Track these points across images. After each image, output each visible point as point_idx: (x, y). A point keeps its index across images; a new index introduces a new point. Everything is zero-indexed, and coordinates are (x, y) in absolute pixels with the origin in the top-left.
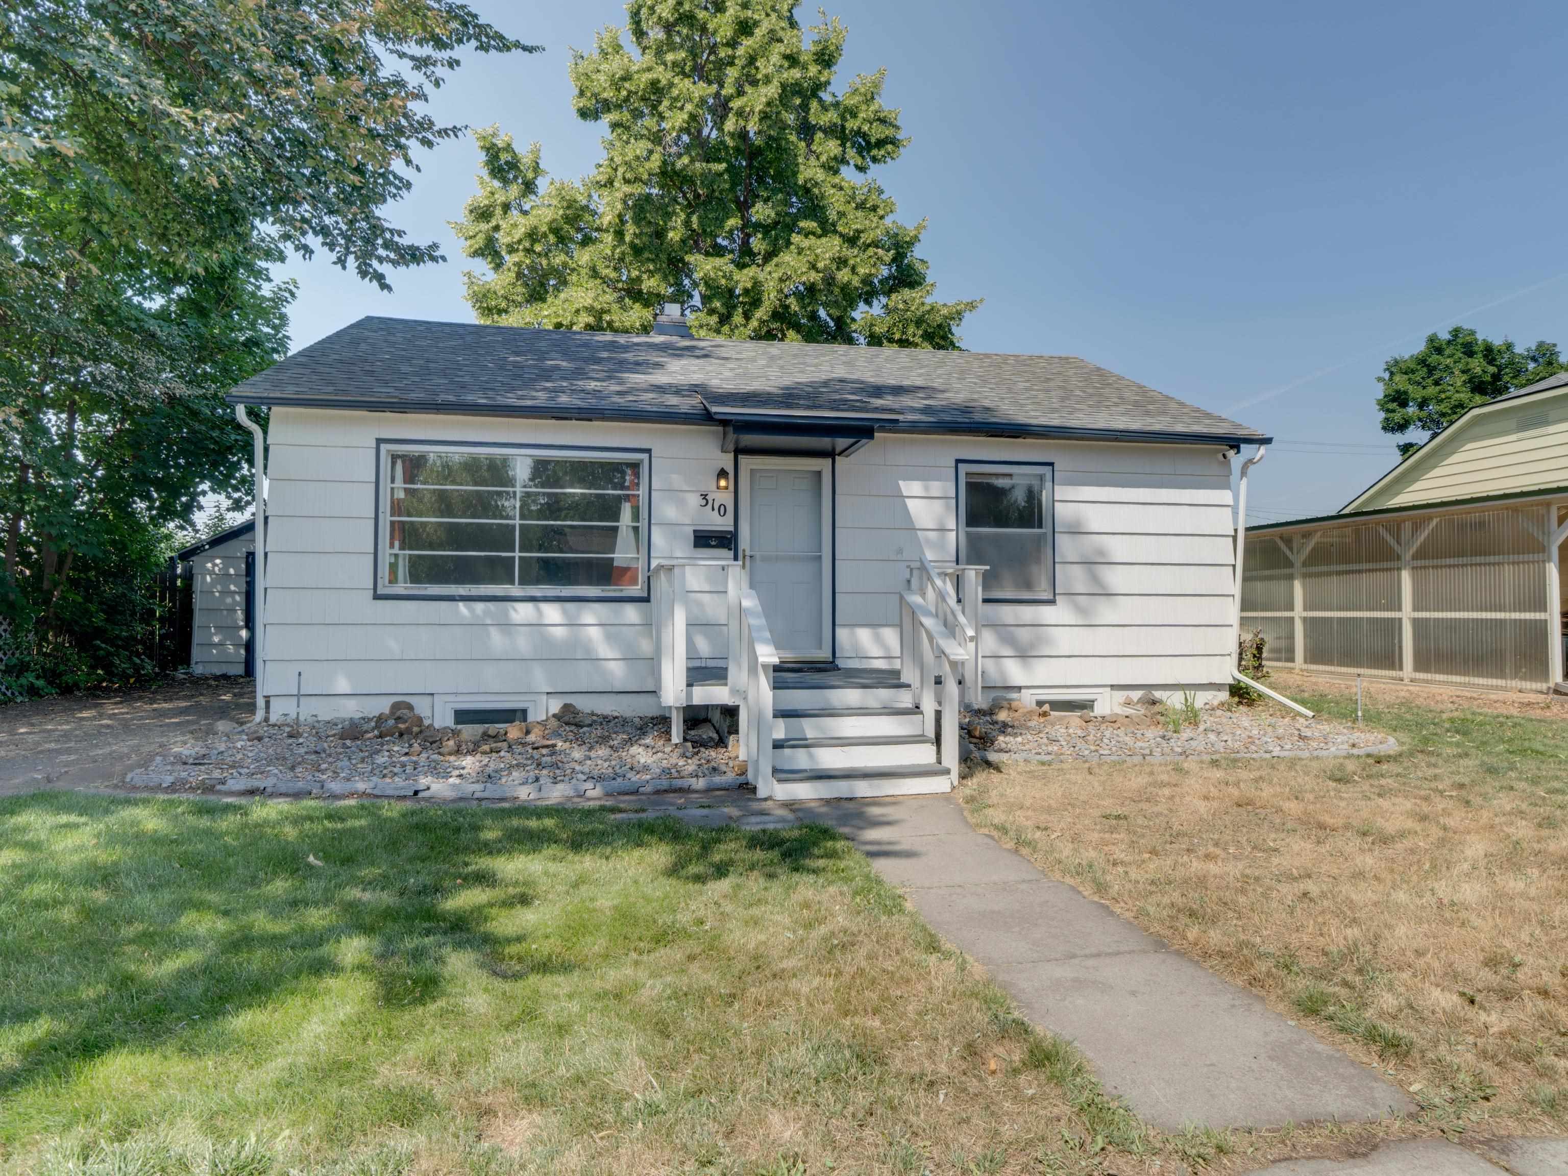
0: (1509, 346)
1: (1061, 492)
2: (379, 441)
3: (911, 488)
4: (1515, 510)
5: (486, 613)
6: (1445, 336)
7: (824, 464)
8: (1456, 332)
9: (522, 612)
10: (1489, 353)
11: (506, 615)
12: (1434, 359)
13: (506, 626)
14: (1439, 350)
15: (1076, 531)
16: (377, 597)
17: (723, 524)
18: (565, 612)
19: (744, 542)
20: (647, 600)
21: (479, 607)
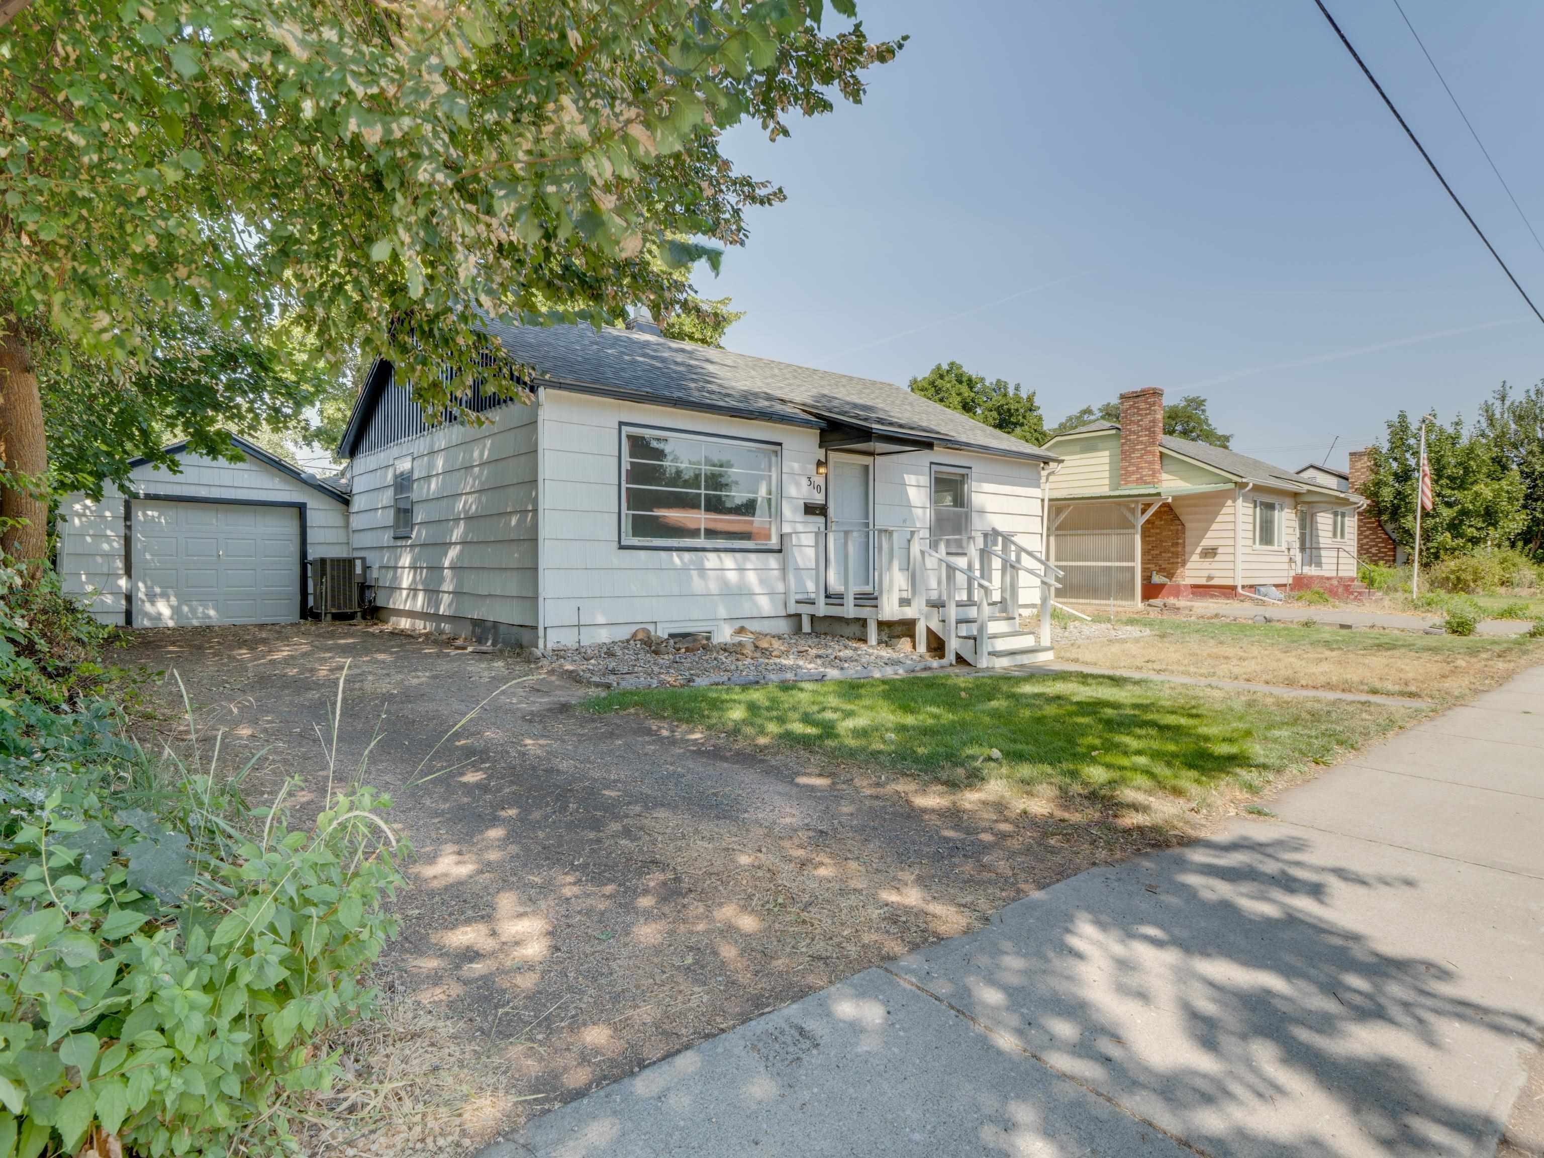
0: (982, 380)
1: (975, 485)
2: (621, 424)
3: (910, 479)
4: (1119, 504)
5: (691, 561)
6: (945, 367)
7: (867, 460)
8: (952, 364)
9: (711, 560)
10: (971, 384)
11: (702, 563)
12: (939, 382)
13: (702, 570)
14: (942, 377)
15: (982, 512)
16: (622, 547)
17: (819, 499)
18: (736, 560)
19: (831, 512)
20: (780, 551)
21: (687, 556)
